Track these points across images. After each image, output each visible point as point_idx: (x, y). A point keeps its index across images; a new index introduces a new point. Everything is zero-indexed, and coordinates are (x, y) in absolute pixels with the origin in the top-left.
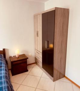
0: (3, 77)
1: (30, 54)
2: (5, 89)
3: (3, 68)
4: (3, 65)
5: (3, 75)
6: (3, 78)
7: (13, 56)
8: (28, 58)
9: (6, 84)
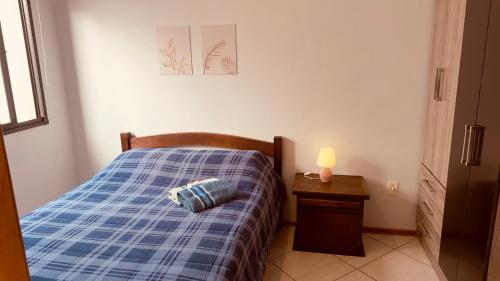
0: (234, 229)
1: (390, 183)
2: (221, 265)
3: (249, 202)
4: (254, 194)
5: (237, 223)
6: (231, 233)
7: (311, 175)
8: (368, 198)
9: (231, 252)
